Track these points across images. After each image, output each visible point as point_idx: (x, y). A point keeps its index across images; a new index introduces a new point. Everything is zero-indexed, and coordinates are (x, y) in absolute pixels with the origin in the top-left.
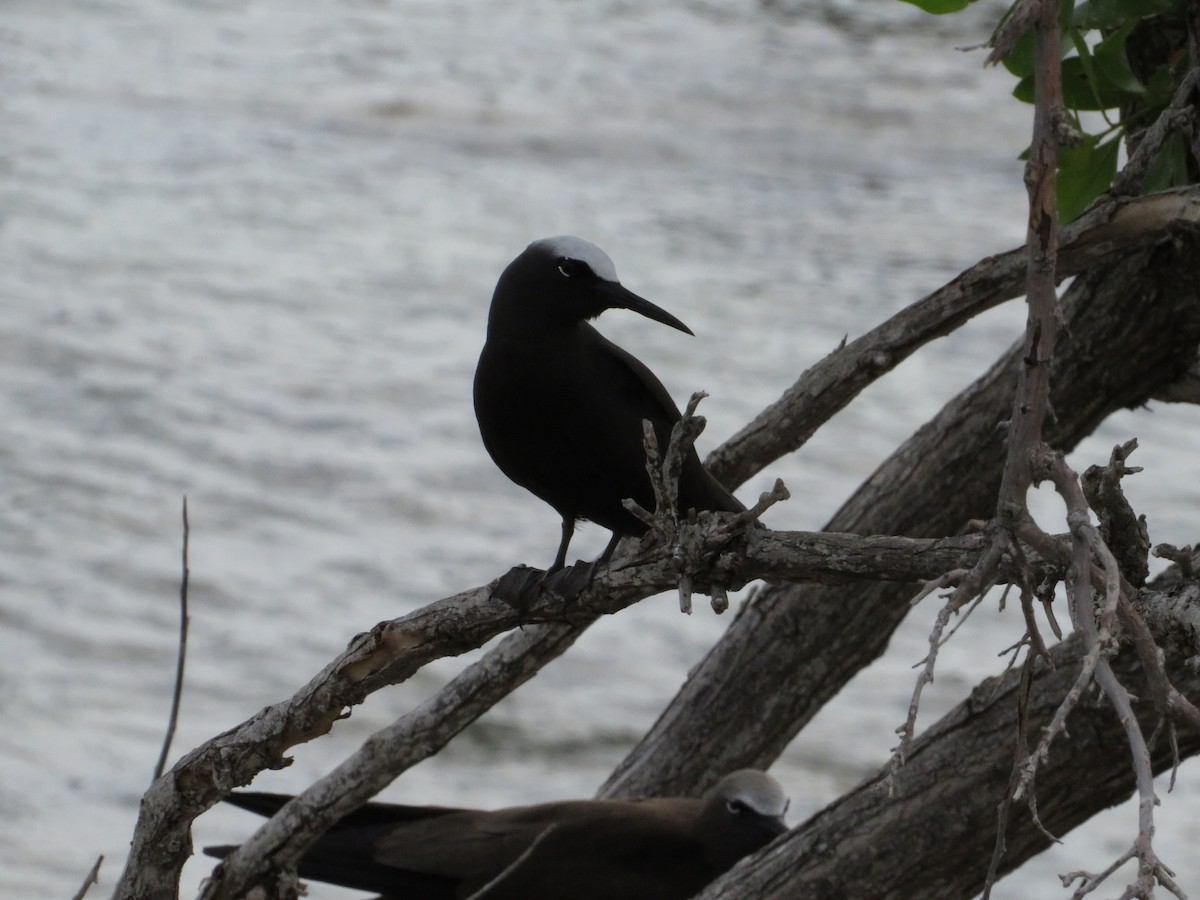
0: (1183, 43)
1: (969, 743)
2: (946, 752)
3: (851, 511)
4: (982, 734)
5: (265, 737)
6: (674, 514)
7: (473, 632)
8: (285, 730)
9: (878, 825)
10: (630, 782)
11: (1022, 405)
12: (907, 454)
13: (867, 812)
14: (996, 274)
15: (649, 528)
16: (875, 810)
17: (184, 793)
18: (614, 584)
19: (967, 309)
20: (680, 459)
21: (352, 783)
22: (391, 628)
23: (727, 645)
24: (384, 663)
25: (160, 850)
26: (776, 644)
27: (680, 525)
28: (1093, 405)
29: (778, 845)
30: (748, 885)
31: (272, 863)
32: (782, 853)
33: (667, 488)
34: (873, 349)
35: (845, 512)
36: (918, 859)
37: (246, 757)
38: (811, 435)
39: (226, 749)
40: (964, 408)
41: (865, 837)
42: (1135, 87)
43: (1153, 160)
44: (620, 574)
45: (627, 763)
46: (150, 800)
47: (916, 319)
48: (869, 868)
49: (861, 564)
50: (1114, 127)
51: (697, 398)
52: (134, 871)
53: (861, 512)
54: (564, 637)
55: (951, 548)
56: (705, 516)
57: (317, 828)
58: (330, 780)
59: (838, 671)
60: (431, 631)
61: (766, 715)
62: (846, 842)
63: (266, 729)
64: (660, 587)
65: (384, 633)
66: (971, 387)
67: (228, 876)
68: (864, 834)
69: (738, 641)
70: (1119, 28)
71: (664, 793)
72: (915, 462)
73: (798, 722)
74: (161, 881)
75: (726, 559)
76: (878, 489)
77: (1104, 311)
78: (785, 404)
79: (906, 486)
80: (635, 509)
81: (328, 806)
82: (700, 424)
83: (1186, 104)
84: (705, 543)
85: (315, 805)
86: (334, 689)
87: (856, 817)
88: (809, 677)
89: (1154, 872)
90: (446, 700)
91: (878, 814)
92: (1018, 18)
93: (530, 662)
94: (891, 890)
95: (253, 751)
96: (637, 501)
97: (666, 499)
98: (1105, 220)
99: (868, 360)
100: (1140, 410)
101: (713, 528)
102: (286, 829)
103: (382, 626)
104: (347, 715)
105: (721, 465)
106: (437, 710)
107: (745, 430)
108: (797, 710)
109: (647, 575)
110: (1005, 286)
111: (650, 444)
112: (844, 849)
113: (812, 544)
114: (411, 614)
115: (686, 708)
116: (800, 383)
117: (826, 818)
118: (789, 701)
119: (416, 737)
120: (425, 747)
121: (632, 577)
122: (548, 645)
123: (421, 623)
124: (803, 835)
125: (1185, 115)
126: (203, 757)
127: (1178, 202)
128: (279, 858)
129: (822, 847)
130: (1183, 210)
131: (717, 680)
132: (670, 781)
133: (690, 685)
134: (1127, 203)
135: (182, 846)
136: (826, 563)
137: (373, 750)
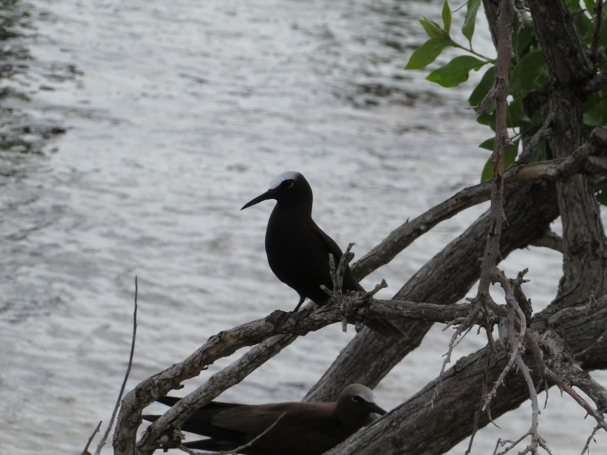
0: (546, 101)
1: (454, 383)
2: (445, 387)
3: (407, 287)
4: (460, 380)
5: (173, 377)
6: (341, 292)
7: (258, 337)
8: (181, 373)
9: (417, 416)
10: (315, 395)
11: (488, 252)
12: (430, 265)
13: (412, 410)
14: (470, 194)
15: (330, 297)
16: (416, 409)
17: (140, 398)
18: (316, 319)
19: (458, 208)
20: (344, 269)
21: (204, 394)
22: (225, 334)
23: (356, 340)
24: (223, 348)
25: (129, 421)
26: (376, 341)
27: (343, 296)
28: (506, 247)
29: (376, 423)
30: (363, 438)
31: (171, 426)
32: (378, 426)
33: (338, 281)
34: (420, 224)
35: (405, 288)
36: (433, 429)
37: (165, 384)
38: (394, 258)
39: (157, 381)
40: (454, 247)
41: (412, 420)
42: (527, 119)
43: (535, 150)
44: (318, 315)
45: (315, 388)
46: (125, 401)
47: (437, 212)
48: (413, 432)
49: (416, 314)
50: (517, 135)
51: (351, 245)
52: (118, 429)
53: (411, 288)
54: (292, 337)
55: (452, 309)
56: (353, 293)
57: (190, 412)
58: (196, 393)
59: (401, 352)
60: (241, 336)
61: (371, 369)
62: (404, 422)
63: (174, 373)
64: (335, 321)
65: (222, 336)
66: (457, 238)
67: (153, 430)
68: (411, 419)
69: (361, 339)
70: (520, 95)
71: (330, 400)
72: (434, 268)
73: (384, 373)
74: (129, 434)
75: (361, 311)
76: (419, 279)
77: (511, 209)
78: (384, 245)
79: (430, 278)
80: (325, 290)
81: (194, 403)
82: (353, 255)
83: (548, 128)
84: (353, 304)
85: (189, 403)
86: (202, 358)
87: (408, 412)
88: (389, 354)
89: (538, 441)
90: (243, 361)
91: (417, 411)
92: (490, 96)
93: (278, 346)
94: (421, 442)
95: (168, 382)
96: (326, 286)
97: (338, 285)
98: (515, 173)
99: (418, 228)
100: (525, 249)
101: (356, 298)
102: (177, 412)
103: (222, 333)
104: (206, 369)
105: (357, 269)
106: (240, 365)
107: (367, 255)
108: (384, 368)
109: (329, 316)
110: (474, 199)
111: (332, 263)
112: (402, 425)
113: (396, 305)
114: (234, 329)
115: (339, 366)
116: (389, 237)
117: (396, 412)
118: (381, 364)
119: (231, 376)
120: (234, 380)
121: (323, 316)
122: (285, 340)
123: (237, 332)
124: (386, 419)
125: (548, 132)
126: (147, 384)
127: (545, 167)
128: (174, 423)
129: (394, 424)
130: (546, 170)
131: (352, 355)
132: (332, 395)
133: (341, 357)
134: (523, 167)
135: (138, 420)
136: (402, 313)
137: (213, 381)
